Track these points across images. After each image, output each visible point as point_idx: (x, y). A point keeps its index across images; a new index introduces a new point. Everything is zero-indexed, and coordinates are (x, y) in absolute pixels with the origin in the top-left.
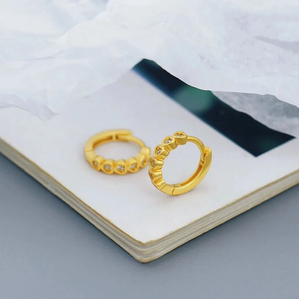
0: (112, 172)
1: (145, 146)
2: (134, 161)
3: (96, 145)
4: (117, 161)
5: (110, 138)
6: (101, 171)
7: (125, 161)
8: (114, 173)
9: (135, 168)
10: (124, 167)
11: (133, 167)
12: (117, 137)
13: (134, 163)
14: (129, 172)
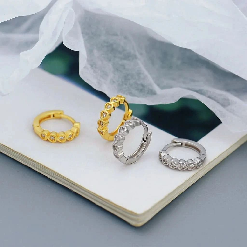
0: (55, 141)
1: (75, 122)
2: (71, 133)
3: (40, 121)
4: (59, 133)
5: (49, 117)
6: (47, 140)
7: (64, 133)
8: (57, 142)
9: (71, 138)
10: (64, 137)
11: (70, 137)
12: (54, 116)
13: (71, 134)
14: (67, 141)
